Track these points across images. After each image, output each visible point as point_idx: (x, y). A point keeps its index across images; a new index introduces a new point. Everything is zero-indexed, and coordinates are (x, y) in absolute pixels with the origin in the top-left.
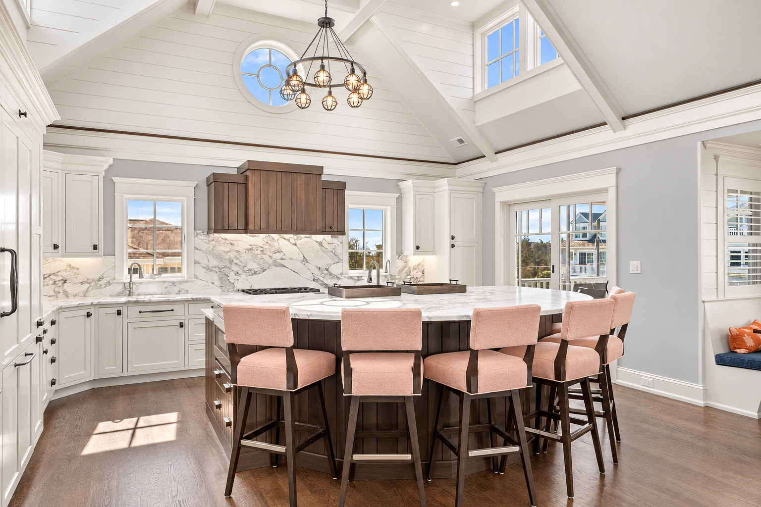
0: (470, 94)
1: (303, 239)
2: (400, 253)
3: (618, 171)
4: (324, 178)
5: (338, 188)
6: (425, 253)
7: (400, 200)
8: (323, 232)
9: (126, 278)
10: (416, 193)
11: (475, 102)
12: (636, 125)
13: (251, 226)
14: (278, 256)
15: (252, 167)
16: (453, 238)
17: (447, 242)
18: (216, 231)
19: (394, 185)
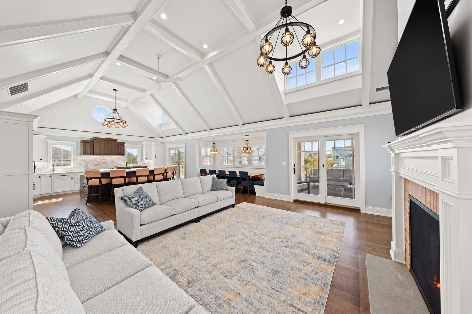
0: (159, 123)
1: (112, 157)
2: (142, 159)
3: (186, 143)
4: (117, 141)
5: (123, 144)
6: (149, 159)
7: (142, 146)
8: (118, 155)
9: (52, 167)
10: (146, 145)
11: (160, 125)
12: (189, 135)
13: (95, 153)
14: (104, 161)
15: (96, 139)
16: (156, 156)
17: (154, 157)
18: (83, 155)
19: (141, 143)
